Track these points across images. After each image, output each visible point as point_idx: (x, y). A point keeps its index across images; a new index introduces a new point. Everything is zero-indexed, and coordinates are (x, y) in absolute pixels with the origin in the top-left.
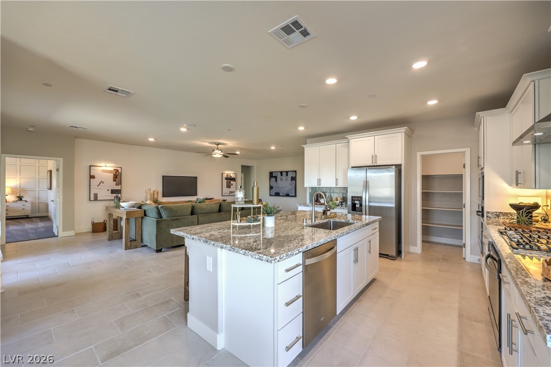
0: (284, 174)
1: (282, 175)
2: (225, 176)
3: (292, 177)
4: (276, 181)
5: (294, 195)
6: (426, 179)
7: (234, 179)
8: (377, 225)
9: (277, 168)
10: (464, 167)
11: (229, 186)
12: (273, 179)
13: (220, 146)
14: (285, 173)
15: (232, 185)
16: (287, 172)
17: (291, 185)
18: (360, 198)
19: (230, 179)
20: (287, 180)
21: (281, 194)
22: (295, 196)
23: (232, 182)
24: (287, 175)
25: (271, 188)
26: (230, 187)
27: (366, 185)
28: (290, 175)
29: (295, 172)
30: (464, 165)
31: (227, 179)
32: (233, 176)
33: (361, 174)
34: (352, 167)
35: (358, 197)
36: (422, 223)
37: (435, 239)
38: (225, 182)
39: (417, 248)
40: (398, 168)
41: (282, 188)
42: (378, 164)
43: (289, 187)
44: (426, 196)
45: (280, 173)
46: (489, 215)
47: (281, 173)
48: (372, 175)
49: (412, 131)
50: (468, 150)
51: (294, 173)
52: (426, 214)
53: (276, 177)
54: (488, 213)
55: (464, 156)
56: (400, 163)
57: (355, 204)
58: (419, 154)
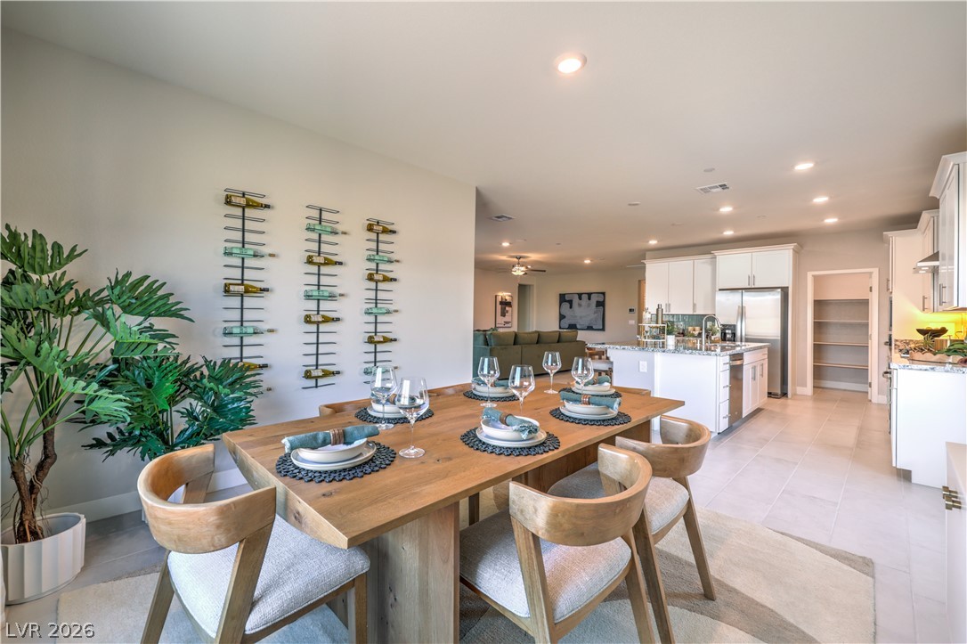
0: (585, 297)
1: (580, 298)
2: (499, 299)
3: (597, 302)
4: (571, 307)
5: (601, 327)
6: (819, 305)
7: (509, 304)
8: (766, 351)
9: (572, 287)
10: (871, 291)
11: (503, 314)
12: (566, 305)
13: (521, 260)
14: (587, 296)
15: (507, 312)
16: (590, 295)
17: (595, 313)
18: (733, 327)
19: (505, 304)
20: (589, 305)
21: (578, 327)
22: (603, 329)
23: (507, 308)
24: (589, 299)
25: (562, 317)
26: (504, 316)
27: (742, 313)
28: (595, 299)
29: (604, 294)
30: (871, 288)
31: (501, 303)
32: (508, 299)
33: (735, 298)
34: (720, 290)
35: (730, 326)
36: (814, 362)
37: (829, 384)
38: (499, 307)
39: (808, 389)
40: (785, 291)
41: (581, 317)
42: (756, 286)
43: (593, 316)
44: (819, 327)
45: (577, 296)
46: (898, 343)
47: (580, 296)
48: (749, 298)
49: (801, 246)
50: (875, 271)
51: (602, 296)
52: (818, 349)
53: (570, 302)
54: (897, 341)
55: (871, 277)
56: (786, 286)
57: (725, 334)
58: (810, 275)
